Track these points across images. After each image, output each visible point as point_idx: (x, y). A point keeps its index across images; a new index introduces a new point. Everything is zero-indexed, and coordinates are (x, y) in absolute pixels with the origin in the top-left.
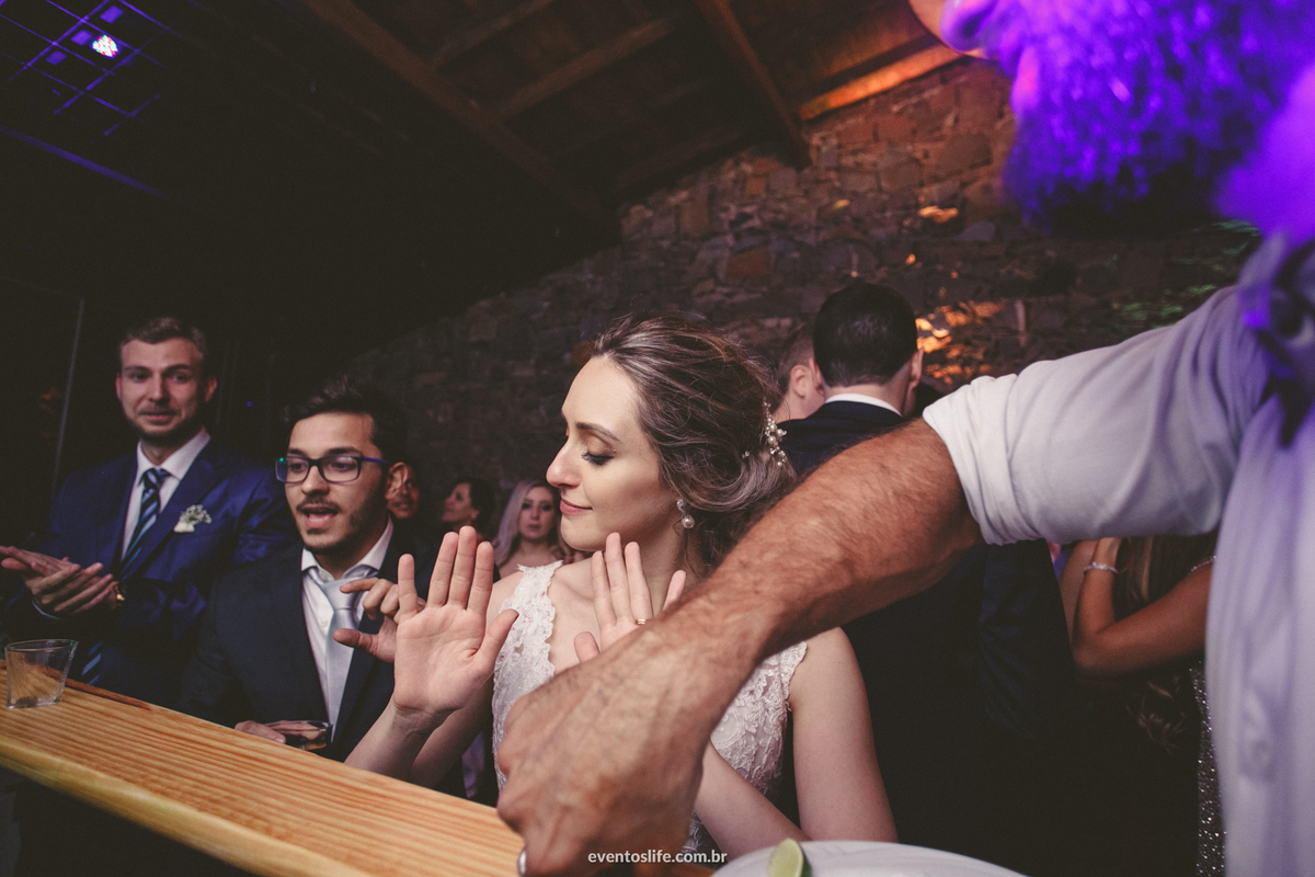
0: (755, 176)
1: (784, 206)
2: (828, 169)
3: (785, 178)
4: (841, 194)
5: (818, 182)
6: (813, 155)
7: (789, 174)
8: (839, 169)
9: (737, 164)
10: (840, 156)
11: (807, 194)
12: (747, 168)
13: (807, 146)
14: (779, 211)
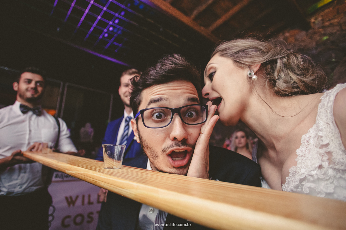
0: (291, 36)
1: (302, 44)
2: (319, 28)
3: (302, 35)
4: (325, 35)
5: (315, 33)
6: (312, 25)
7: (304, 33)
8: (323, 27)
9: (284, 34)
10: (323, 23)
11: (311, 38)
12: (287, 34)
13: (310, 22)
14: (301, 45)
